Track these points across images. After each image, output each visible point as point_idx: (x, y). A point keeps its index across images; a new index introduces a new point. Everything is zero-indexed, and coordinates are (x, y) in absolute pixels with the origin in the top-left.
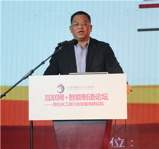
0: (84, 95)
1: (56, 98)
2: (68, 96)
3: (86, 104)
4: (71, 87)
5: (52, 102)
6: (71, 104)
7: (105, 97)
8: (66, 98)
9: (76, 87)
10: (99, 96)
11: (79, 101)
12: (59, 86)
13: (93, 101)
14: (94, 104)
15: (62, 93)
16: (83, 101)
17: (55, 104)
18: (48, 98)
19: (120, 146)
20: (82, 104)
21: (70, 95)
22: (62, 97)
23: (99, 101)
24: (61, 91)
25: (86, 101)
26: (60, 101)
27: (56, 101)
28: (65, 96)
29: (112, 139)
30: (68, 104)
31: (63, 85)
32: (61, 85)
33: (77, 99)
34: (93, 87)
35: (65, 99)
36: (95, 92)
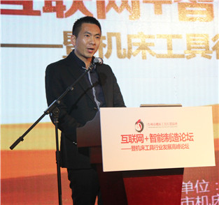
0: (166, 135)
1: (134, 139)
2: (149, 137)
3: (170, 147)
4: (152, 124)
5: (130, 145)
6: (152, 148)
8: (147, 139)
9: (157, 124)
10: (184, 136)
11: (162, 144)
12: (137, 123)
13: (177, 143)
14: (178, 147)
15: (142, 133)
16: (165, 143)
17: (134, 148)
18: (126, 139)
19: (205, 191)
20: (165, 147)
21: (151, 135)
22: (140, 138)
23: (184, 143)
24: (140, 130)
25: (169, 143)
26: (140, 144)
27: (134, 144)
28: (145, 137)
29: (196, 182)
30: (149, 148)
31: (142, 121)
32: (139, 121)
33: (159, 141)
34: (176, 124)
35: (145, 140)
36: (179, 130)
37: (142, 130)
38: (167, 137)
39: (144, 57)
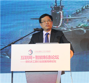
0: (44, 56)
1: (27, 58)
2: (35, 57)
3: (45, 62)
4: (37, 51)
5: (25, 60)
6: (36, 62)
7: (57, 57)
8: (34, 58)
9: (40, 51)
10: (54, 57)
12: (29, 51)
13: (50, 60)
14: (50, 61)
15: (31, 55)
16: (43, 60)
17: (27, 62)
18: (23, 58)
20: (43, 62)
21: (36, 56)
22: (31, 57)
23: (54, 60)
24: (31, 54)
25: (45, 60)
26: (30, 60)
27: (27, 60)
28: (33, 57)
30: (35, 62)
31: (32, 50)
32: (31, 50)
33: (40, 58)
34: (50, 51)
36: (51, 54)
38: (44, 57)
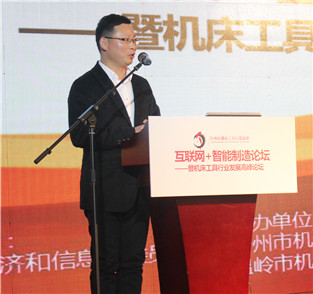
0: (234, 152)
1: (192, 157)
2: (211, 154)
3: (238, 168)
4: (215, 138)
5: (186, 164)
6: (215, 168)
7: (265, 156)
8: (208, 156)
9: (223, 138)
10: (257, 154)
11: (228, 163)
12: (196, 136)
13: (248, 163)
14: (250, 167)
15: (202, 149)
17: (191, 168)
18: (181, 156)
20: (232, 168)
21: (214, 152)
22: (200, 156)
23: (258, 163)
24: (200, 144)
25: (237, 162)
26: (199, 162)
27: (193, 163)
28: (206, 154)
30: (211, 168)
31: (203, 134)
32: (199, 134)
33: (225, 159)
34: (248, 138)
35: (206, 159)
36: (251, 147)
37: (202, 145)
38: (235, 155)
39: (229, 50)
